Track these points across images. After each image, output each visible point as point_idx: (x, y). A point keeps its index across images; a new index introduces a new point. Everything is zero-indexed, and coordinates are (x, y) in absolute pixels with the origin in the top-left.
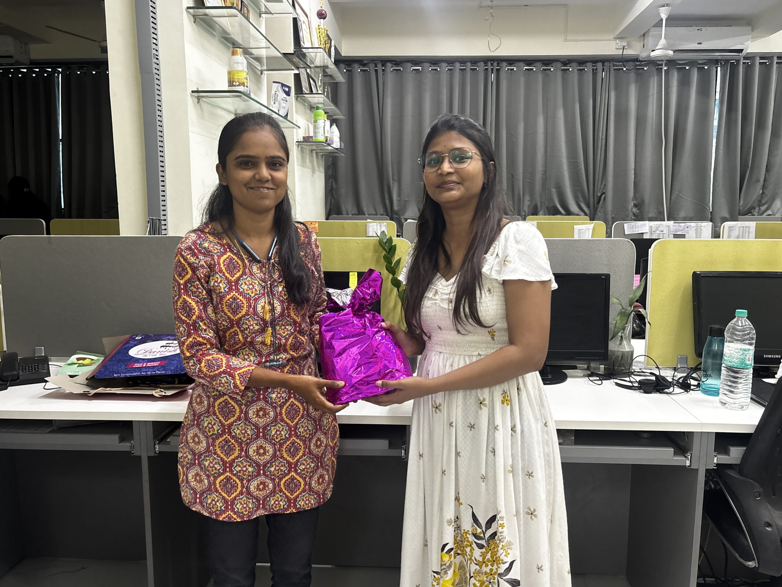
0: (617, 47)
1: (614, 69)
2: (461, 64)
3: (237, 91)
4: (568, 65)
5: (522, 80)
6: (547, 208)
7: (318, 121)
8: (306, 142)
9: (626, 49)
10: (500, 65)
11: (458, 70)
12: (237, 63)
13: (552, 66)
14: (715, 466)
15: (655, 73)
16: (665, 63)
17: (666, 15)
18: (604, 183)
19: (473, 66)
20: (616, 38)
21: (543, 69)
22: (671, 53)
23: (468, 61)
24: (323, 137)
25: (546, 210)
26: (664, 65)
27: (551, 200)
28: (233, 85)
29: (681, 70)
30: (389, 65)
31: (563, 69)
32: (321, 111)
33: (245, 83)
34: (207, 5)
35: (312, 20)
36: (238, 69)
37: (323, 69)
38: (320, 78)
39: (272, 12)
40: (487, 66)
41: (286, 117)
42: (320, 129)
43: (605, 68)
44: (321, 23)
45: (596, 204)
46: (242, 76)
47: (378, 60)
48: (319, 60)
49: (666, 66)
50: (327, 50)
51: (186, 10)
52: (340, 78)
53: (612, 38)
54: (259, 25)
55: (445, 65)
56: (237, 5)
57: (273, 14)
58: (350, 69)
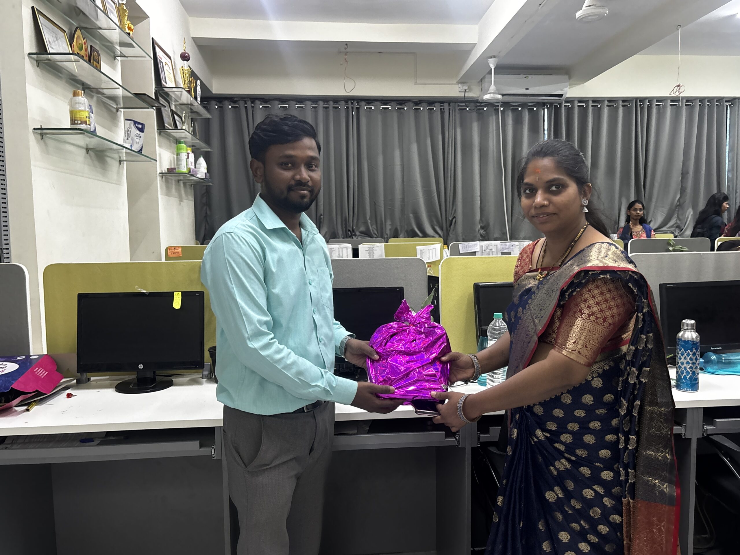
0: (460, 90)
1: (459, 109)
2: (324, 102)
3: (79, 129)
4: (420, 105)
5: (380, 117)
6: (407, 231)
7: (180, 154)
8: (169, 174)
9: (468, 92)
10: (360, 104)
11: (322, 108)
12: (79, 103)
13: (405, 106)
14: (479, 445)
15: (494, 114)
16: (501, 105)
17: (494, 64)
18: (454, 208)
19: (335, 105)
20: (459, 83)
21: (398, 108)
22: (500, 97)
23: (331, 100)
24: (186, 168)
25: (406, 233)
26: (500, 106)
27: (410, 224)
28: (75, 124)
29: (515, 110)
30: (258, 102)
31: (415, 108)
32: (183, 145)
33: (87, 122)
34: (51, 52)
35: (176, 62)
36: (80, 108)
37: (190, 106)
38: (184, 115)
39: (126, 56)
40: (348, 104)
41: (140, 151)
42: (183, 161)
43: (451, 108)
44: (184, 64)
45: (448, 227)
46: (85, 115)
47: (247, 98)
48: (186, 98)
49: (501, 107)
50: (193, 89)
51: (28, 56)
52: (206, 114)
53: (455, 82)
54: (113, 67)
55: (310, 103)
56: (86, 50)
57: (127, 57)
58: (221, 105)
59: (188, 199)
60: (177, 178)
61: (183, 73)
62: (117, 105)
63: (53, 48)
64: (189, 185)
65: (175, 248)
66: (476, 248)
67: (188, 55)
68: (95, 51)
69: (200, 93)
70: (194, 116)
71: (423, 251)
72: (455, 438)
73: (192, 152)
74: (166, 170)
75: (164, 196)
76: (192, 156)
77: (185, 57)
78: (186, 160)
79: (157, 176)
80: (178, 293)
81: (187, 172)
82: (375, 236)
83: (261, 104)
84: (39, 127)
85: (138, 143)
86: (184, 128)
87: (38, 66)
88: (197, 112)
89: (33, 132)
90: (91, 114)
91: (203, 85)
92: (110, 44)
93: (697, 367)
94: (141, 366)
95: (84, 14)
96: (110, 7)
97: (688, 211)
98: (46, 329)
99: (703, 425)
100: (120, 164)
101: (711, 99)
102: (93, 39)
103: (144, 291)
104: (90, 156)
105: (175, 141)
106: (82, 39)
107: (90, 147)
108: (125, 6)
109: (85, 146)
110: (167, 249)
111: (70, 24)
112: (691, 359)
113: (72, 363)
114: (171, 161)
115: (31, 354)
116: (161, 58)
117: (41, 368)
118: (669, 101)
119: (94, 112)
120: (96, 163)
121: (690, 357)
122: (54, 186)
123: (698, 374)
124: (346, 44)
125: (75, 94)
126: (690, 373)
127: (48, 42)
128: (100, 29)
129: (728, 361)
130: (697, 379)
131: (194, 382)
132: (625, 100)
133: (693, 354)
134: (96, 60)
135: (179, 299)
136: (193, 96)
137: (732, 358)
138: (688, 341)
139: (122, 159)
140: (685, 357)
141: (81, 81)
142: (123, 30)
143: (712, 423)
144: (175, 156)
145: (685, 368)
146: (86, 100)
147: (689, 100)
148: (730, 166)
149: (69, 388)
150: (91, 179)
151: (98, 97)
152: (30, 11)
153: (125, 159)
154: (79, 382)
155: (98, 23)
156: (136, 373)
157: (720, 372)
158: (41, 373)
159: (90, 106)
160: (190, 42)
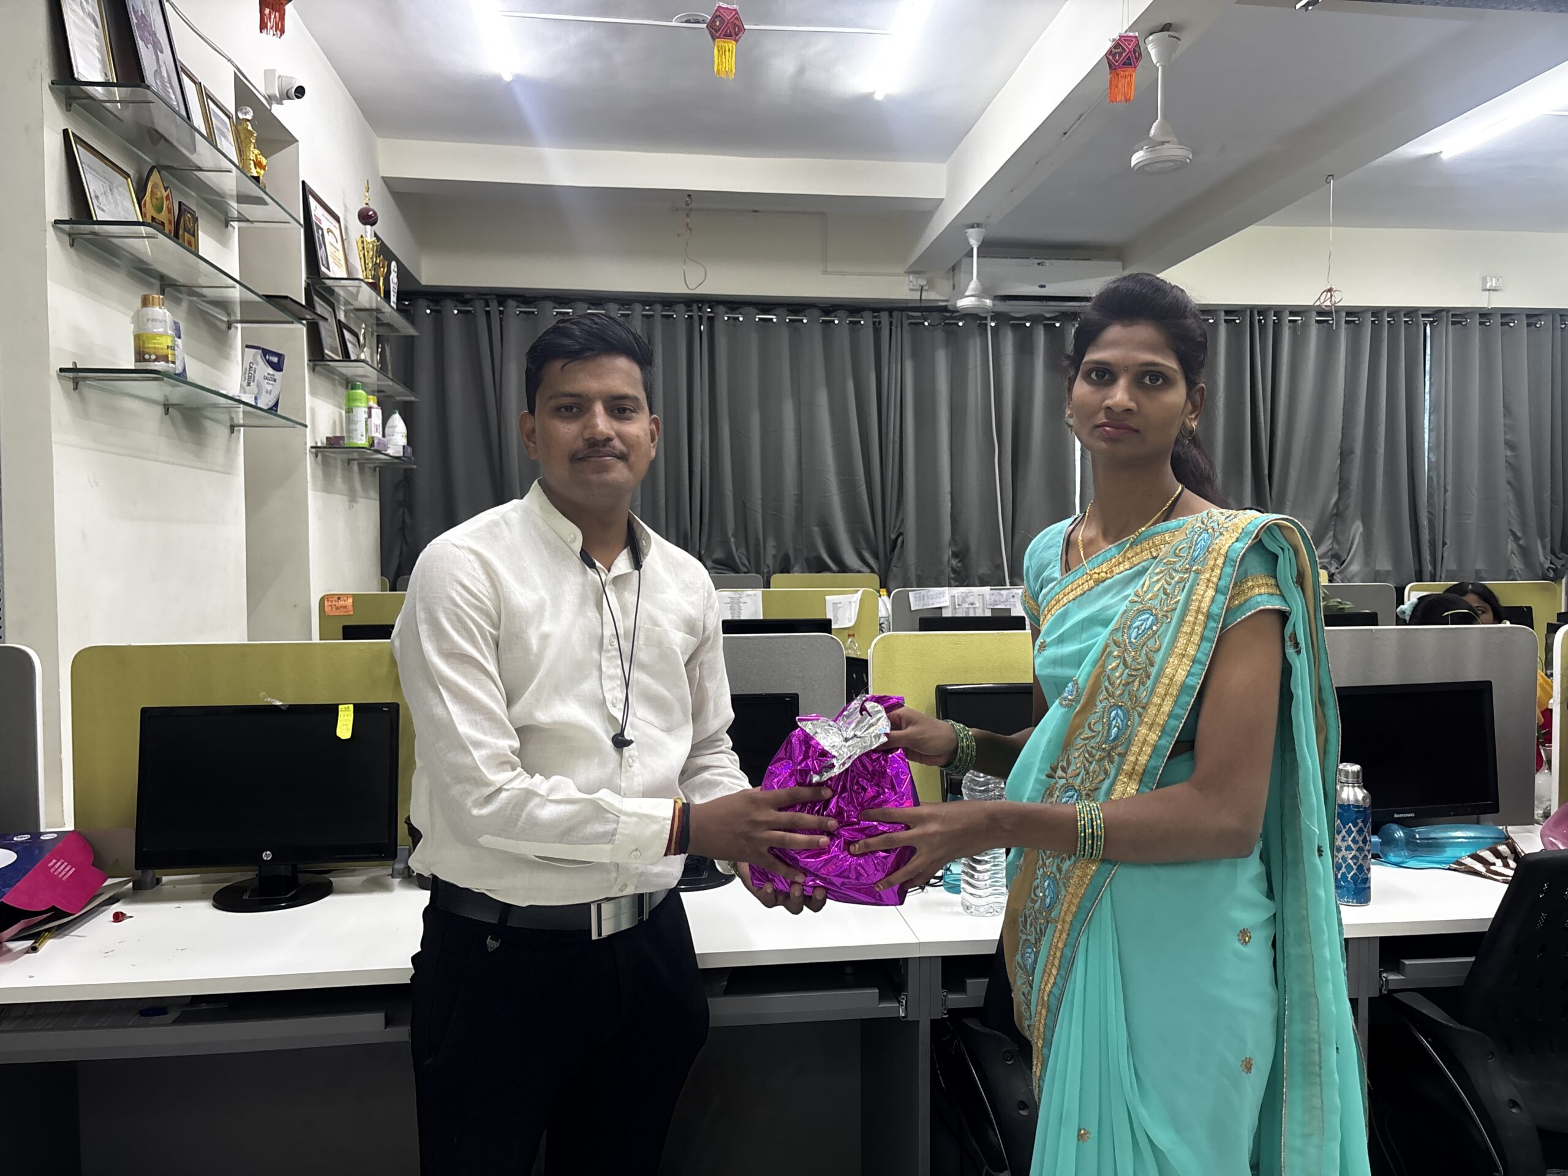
0: (911, 287)
1: (910, 323)
2: (645, 305)
3: (151, 370)
4: (833, 315)
5: (754, 337)
6: (807, 560)
7: (354, 409)
8: (330, 448)
9: (927, 290)
10: (716, 310)
11: (640, 317)
12: (153, 320)
13: (805, 316)
14: (945, 1014)
15: (976, 332)
16: (992, 316)
17: (977, 241)
18: (900, 516)
19: (667, 311)
20: (909, 272)
21: (790, 319)
22: (988, 302)
23: (656, 302)
24: (364, 438)
25: (804, 562)
26: (989, 319)
27: (813, 546)
28: (145, 360)
29: (1018, 327)
30: (511, 303)
31: (823, 321)
32: (360, 391)
33: (170, 356)
34: (99, 219)
35: (348, 226)
36: (155, 330)
37: (375, 313)
38: (363, 331)
39: (251, 219)
40: (691, 311)
41: (273, 409)
42: (359, 424)
43: (894, 321)
44: (366, 232)
45: (888, 554)
46: (163, 343)
47: (491, 295)
48: (367, 297)
49: (992, 320)
50: (382, 279)
51: (53, 226)
52: (407, 329)
53: (902, 271)
54: (223, 241)
55: (617, 306)
56: (170, 211)
57: (252, 222)
58: (438, 308)
59: (367, 498)
60: (346, 456)
61: (363, 248)
62: (229, 315)
63: (104, 211)
64: (370, 468)
65: (339, 598)
66: (943, 599)
67: (375, 213)
68: (189, 212)
69: (396, 287)
70: (383, 331)
71: (839, 605)
72: (900, 1002)
73: (379, 404)
74: (325, 441)
75: (319, 494)
76: (377, 413)
77: (367, 218)
78: (366, 422)
79: (306, 454)
80: (346, 706)
81: (366, 445)
82: (744, 569)
83: (518, 307)
84: (71, 366)
85: (270, 392)
86: (362, 357)
87: (72, 245)
88: (389, 325)
89: (58, 375)
90: (176, 339)
91: (402, 272)
92: (220, 199)
93: (1366, 856)
94: (267, 856)
95: (167, 140)
96: (219, 125)
97: (1354, 527)
98: (74, 779)
99: (1381, 972)
100: (232, 432)
101: (1393, 312)
102: (183, 186)
103: (278, 703)
104: (172, 419)
105: (344, 382)
106: (164, 190)
107: (174, 399)
108: (250, 125)
109: (161, 399)
110: (322, 601)
111: (137, 161)
112: (1354, 841)
113: (125, 846)
114: (334, 422)
115: (42, 830)
116: (320, 221)
117: (62, 861)
118: (1315, 314)
119: (182, 336)
120: (184, 432)
121: (1352, 836)
122: (96, 482)
123: (1369, 870)
124: (689, 196)
125: (145, 302)
126: (1353, 869)
127: (93, 196)
128: (200, 169)
129: (1426, 841)
130: (1366, 880)
131: (377, 885)
132: (1231, 311)
133: (1357, 832)
134: (189, 229)
135: (348, 718)
136: (382, 295)
137: (1433, 835)
138: (1349, 805)
139: (236, 422)
140: (1344, 837)
141: (156, 271)
142: (246, 171)
143: (1397, 968)
144: (343, 412)
145: (1344, 858)
146: (168, 313)
147: (1353, 313)
148: (1433, 439)
149: (117, 901)
150: (173, 464)
151: (190, 301)
152: (60, 137)
153: (241, 422)
154: (138, 886)
155: (193, 158)
156: (257, 868)
157: (1411, 863)
158: (63, 870)
159: (175, 323)
160: (378, 187)
